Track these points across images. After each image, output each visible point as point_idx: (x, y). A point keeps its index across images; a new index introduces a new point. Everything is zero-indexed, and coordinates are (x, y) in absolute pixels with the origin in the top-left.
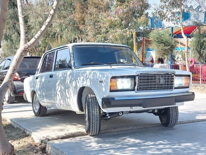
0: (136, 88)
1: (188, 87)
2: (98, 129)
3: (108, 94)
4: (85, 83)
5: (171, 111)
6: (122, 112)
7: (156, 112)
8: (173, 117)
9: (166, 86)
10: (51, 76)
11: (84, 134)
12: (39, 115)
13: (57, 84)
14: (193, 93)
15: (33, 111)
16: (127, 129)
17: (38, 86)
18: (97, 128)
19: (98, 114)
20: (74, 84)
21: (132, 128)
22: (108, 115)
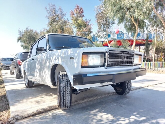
0: (106, 64)
1: (140, 65)
3: (80, 70)
4: (57, 61)
7: (115, 84)
8: (128, 88)
9: (127, 62)
10: (33, 59)
11: (56, 108)
12: (28, 86)
13: (36, 64)
14: (145, 69)
15: (25, 84)
16: (92, 99)
17: (26, 67)
18: (68, 104)
19: (69, 90)
20: (48, 64)
21: (96, 98)
22: (78, 90)
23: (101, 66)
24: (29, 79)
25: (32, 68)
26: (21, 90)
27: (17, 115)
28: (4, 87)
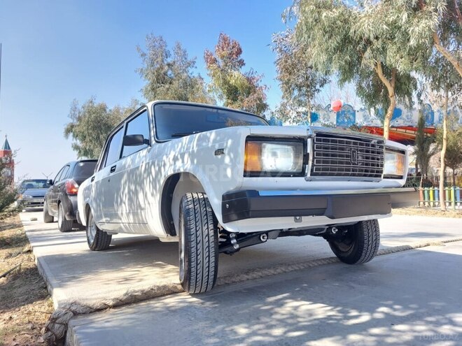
0: (309, 167)
1: (402, 177)
2: (211, 277)
3: (240, 182)
4: (179, 163)
7: (334, 233)
10: (113, 170)
11: (175, 290)
12: (96, 247)
15: (87, 244)
16: (272, 271)
17: (93, 194)
18: (208, 275)
21: (284, 269)
22: (234, 241)
23: (295, 175)
24: (101, 228)
25: (108, 195)
26: (76, 257)
27: (75, 303)
28: (30, 251)
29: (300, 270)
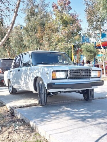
0: (68, 77)
1: (100, 77)
2: (45, 102)
3: (51, 81)
4: (38, 74)
5: (90, 92)
6: (60, 92)
7: (81, 92)
8: (91, 95)
9: (86, 76)
10: (19, 71)
11: (37, 105)
12: (12, 93)
13: (22, 74)
14: (103, 81)
15: (9, 91)
16: (63, 102)
17: (11, 77)
19: (45, 93)
20: (32, 75)
21: (66, 101)
22: (51, 94)
23: (65, 79)
29: (72, 102)
